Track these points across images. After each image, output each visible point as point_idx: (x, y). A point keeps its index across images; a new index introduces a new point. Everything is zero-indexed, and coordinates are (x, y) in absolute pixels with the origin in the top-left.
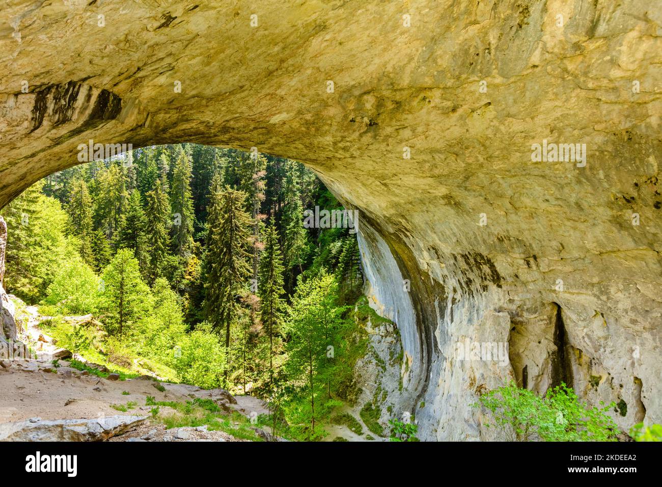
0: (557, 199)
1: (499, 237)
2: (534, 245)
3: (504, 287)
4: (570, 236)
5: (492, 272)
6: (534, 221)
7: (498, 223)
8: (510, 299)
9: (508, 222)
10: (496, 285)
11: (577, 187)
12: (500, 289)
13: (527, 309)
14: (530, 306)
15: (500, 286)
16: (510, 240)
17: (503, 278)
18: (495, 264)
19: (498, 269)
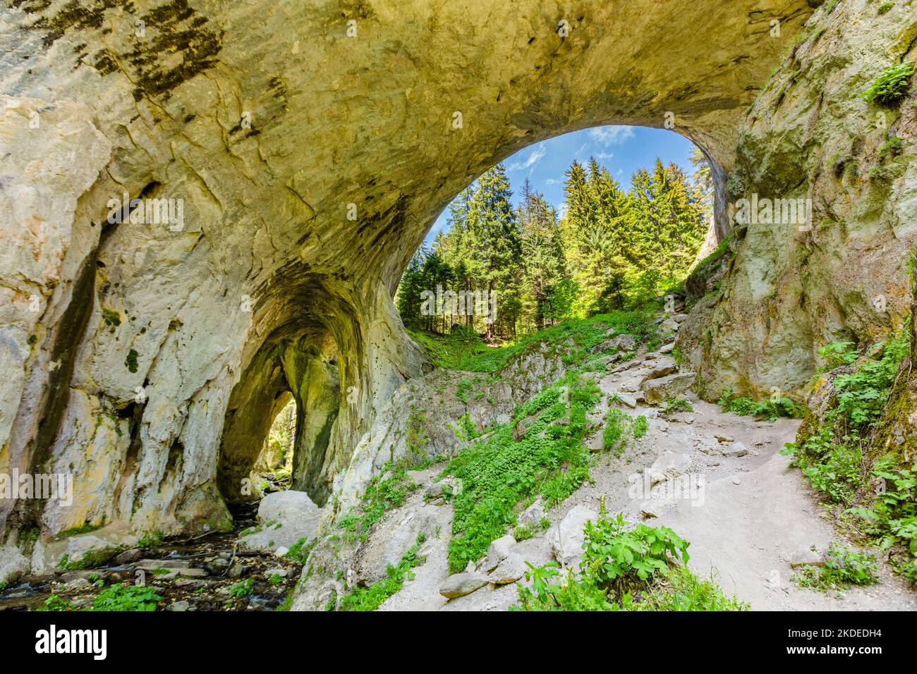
0: (367, 138)
1: (278, 80)
2: (279, 127)
3: (143, 105)
4: (306, 156)
5: (172, 74)
6: (326, 121)
7: (313, 79)
8: (124, 127)
9: (318, 93)
10: (135, 87)
11: (386, 150)
12: (132, 99)
13: (125, 163)
14: (132, 162)
15: (138, 96)
16: (277, 96)
17: (168, 97)
18: (199, 77)
19: (187, 83)
